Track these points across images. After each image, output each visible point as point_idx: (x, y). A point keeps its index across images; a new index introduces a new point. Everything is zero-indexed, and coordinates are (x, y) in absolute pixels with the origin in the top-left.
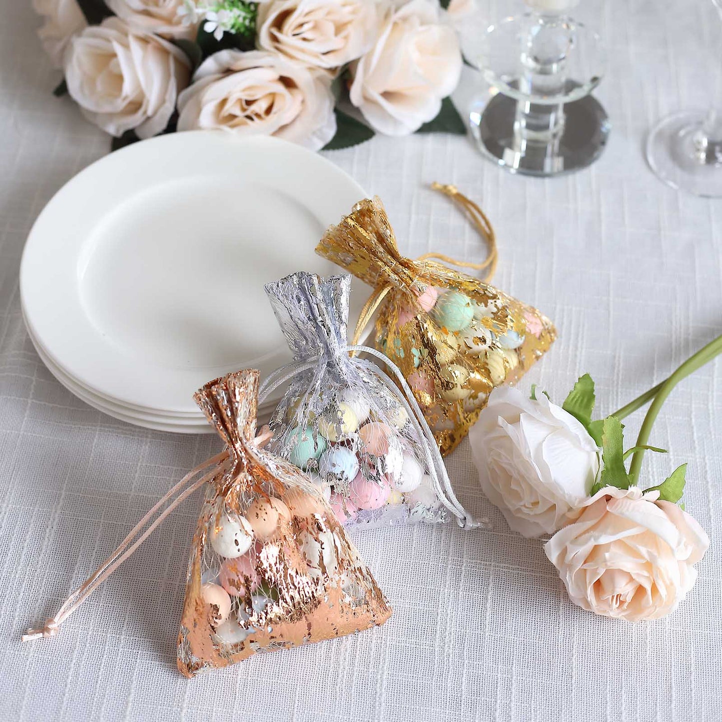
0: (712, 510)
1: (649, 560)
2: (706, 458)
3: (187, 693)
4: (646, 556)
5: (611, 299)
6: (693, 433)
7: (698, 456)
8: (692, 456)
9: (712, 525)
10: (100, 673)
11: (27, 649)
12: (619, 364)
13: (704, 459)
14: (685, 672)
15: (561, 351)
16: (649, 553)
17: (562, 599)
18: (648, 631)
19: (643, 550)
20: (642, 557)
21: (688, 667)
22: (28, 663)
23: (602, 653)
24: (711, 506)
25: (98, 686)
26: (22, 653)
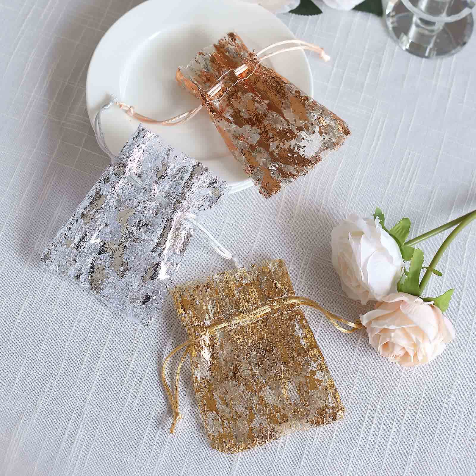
0: (461, 305)
1: (415, 342)
2: (468, 271)
3: (137, 350)
4: (415, 341)
5: (441, 152)
6: (464, 253)
7: (463, 268)
8: (459, 268)
9: (459, 314)
10: (91, 328)
11: (54, 305)
12: (433, 198)
13: (466, 271)
14: (417, 401)
15: (401, 181)
16: (416, 339)
17: (359, 341)
18: (403, 371)
19: (414, 336)
20: (412, 340)
21: (420, 399)
22: (53, 313)
23: (373, 379)
24: (461, 302)
25: (89, 335)
26: (50, 306)
